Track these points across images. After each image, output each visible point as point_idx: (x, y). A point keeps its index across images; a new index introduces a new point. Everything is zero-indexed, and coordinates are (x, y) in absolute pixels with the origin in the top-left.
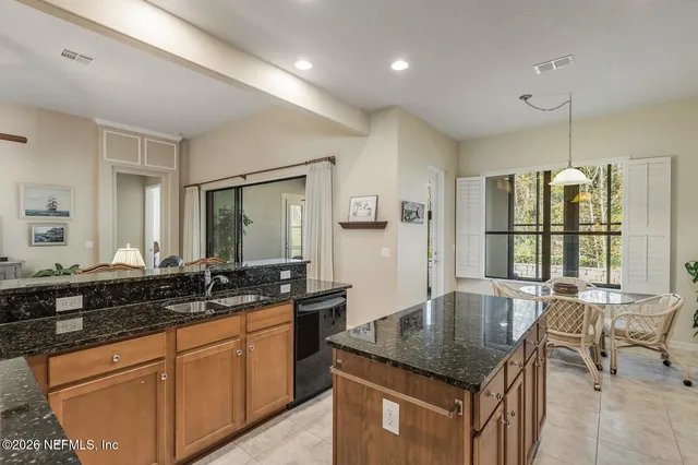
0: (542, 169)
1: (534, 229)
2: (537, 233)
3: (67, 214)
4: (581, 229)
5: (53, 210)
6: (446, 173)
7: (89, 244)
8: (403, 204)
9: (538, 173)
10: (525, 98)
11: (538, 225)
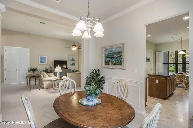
0: (176, 50)
1: (174, 63)
2: (175, 64)
3: (75, 60)
4: (187, 63)
5: (73, 60)
6: (153, 51)
7: (78, 66)
8: (146, 58)
9: (175, 51)
10: (172, 38)
11: (175, 62)
